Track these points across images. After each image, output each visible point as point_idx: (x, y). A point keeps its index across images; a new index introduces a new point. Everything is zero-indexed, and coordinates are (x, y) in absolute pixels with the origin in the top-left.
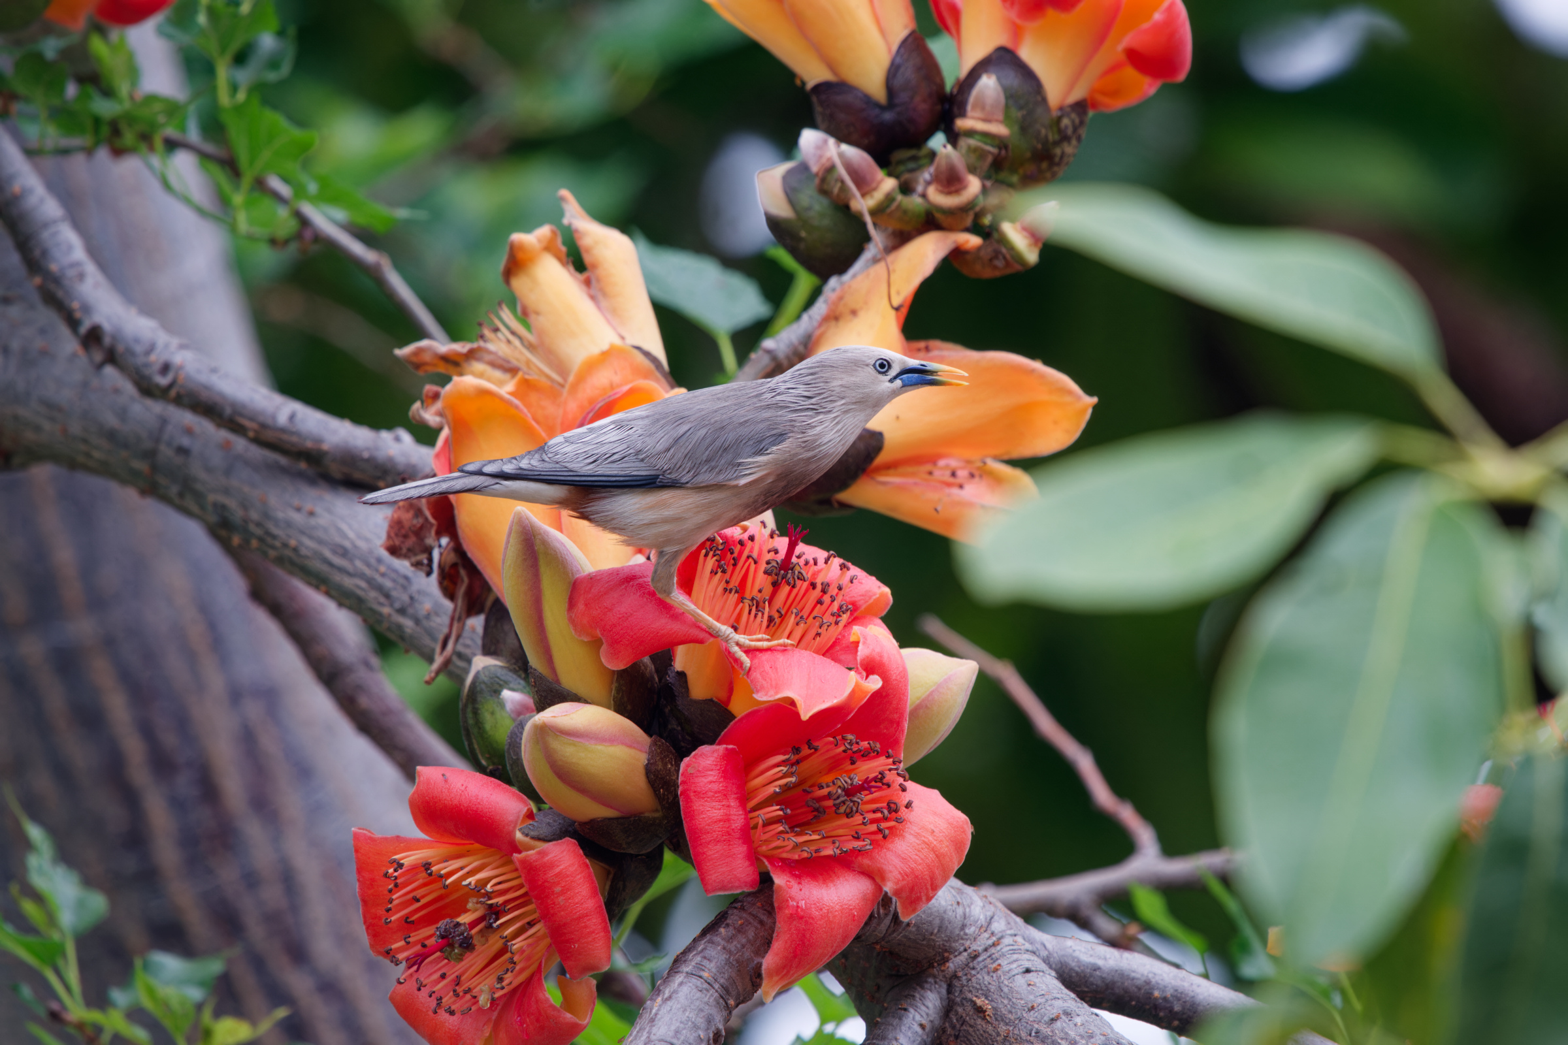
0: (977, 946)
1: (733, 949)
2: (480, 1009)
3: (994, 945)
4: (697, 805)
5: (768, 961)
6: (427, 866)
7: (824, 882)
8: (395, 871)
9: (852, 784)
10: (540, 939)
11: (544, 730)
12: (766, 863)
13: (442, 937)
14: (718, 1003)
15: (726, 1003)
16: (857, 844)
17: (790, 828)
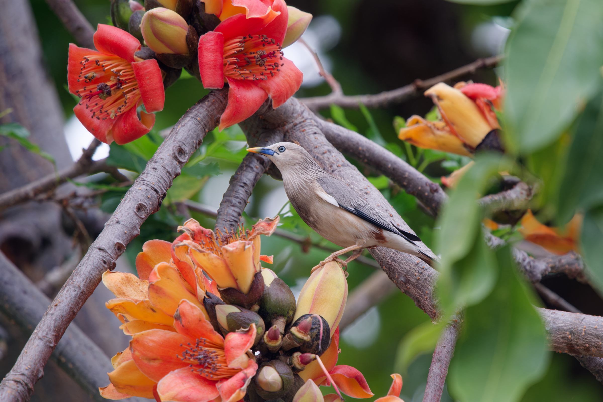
0: (297, 121)
1: (210, 110)
2: (110, 119)
3: (303, 122)
4: (205, 53)
5: (223, 116)
6: (97, 62)
7: (248, 89)
8: (85, 62)
9: (263, 54)
10: (137, 95)
11: (153, 17)
12: (227, 79)
13: (100, 89)
14: (202, 130)
15: (205, 130)
16: (262, 77)
17: (239, 67)
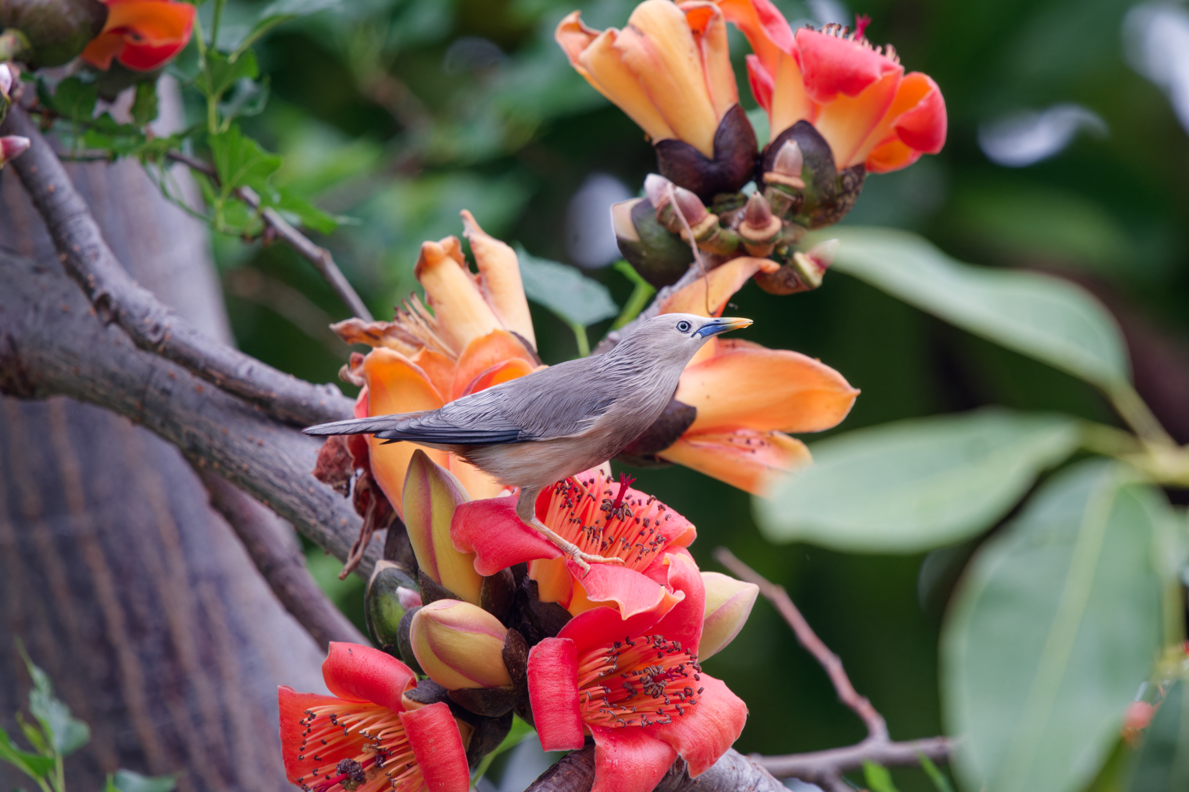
4: (540, 682)
6: (333, 717)
7: (634, 746)
8: (309, 720)
9: (658, 673)
10: (416, 777)
11: (427, 620)
12: (591, 729)
13: (342, 772)
16: (659, 719)
17: (610, 704)
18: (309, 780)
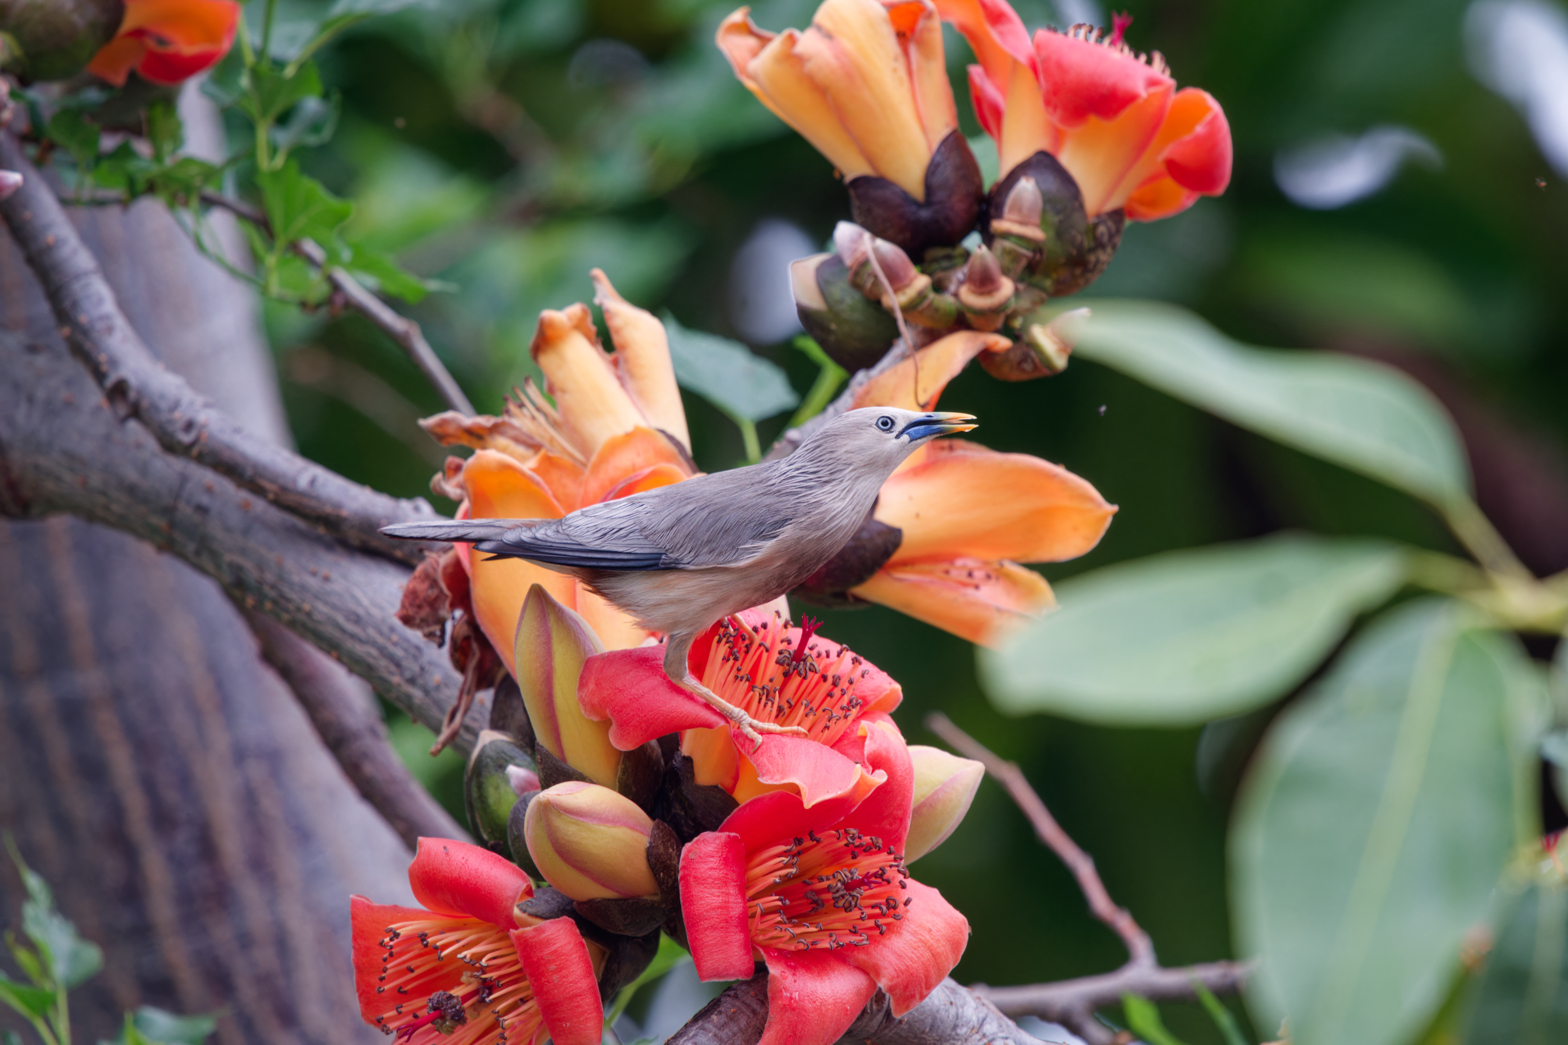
1: (724, 1037)
4: (697, 891)
6: (423, 937)
7: (819, 974)
8: (391, 940)
9: (852, 878)
10: (532, 1016)
11: (547, 808)
12: (762, 953)
13: (435, 1009)
16: (853, 939)
17: (788, 919)
18: (392, 1019)
